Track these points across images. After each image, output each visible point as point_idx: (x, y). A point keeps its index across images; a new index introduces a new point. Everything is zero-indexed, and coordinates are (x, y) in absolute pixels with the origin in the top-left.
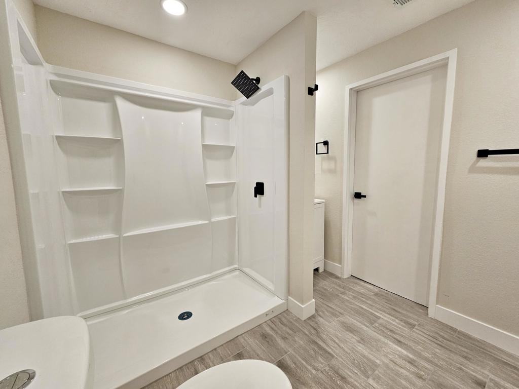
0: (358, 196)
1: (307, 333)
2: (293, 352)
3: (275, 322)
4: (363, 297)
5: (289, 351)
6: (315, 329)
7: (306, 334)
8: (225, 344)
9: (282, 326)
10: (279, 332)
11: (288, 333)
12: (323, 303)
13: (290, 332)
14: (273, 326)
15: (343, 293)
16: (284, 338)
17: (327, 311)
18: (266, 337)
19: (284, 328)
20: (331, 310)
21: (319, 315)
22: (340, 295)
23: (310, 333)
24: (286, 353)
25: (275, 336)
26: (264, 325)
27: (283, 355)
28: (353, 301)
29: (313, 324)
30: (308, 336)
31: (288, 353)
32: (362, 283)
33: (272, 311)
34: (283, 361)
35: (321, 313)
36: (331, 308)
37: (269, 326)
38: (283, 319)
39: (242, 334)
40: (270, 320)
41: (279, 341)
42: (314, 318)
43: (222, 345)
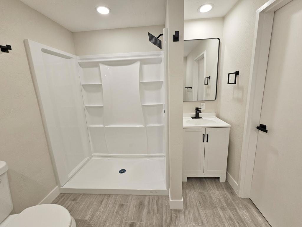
0: (262, 128)
1: (164, 219)
2: (144, 224)
3: (154, 199)
4: (238, 223)
5: (143, 222)
6: (171, 220)
7: (162, 219)
8: (123, 195)
9: (155, 204)
10: (150, 206)
11: (154, 210)
12: (197, 206)
13: (156, 210)
14: (151, 201)
15: (223, 209)
16: (149, 212)
17: (193, 214)
18: (141, 205)
19: (155, 206)
20: (197, 215)
21: (184, 213)
22: (219, 209)
23: (166, 220)
24: (141, 221)
25: (146, 207)
26: (147, 197)
27: (138, 221)
28: (224, 220)
29: (174, 215)
30: (162, 221)
31: (142, 222)
32: (254, 211)
33: (156, 191)
34: (135, 224)
35: (187, 212)
36: (199, 214)
37: (150, 199)
38: (160, 200)
39: (133, 195)
40: (153, 196)
41: (145, 211)
42: (179, 212)
43: (121, 195)
